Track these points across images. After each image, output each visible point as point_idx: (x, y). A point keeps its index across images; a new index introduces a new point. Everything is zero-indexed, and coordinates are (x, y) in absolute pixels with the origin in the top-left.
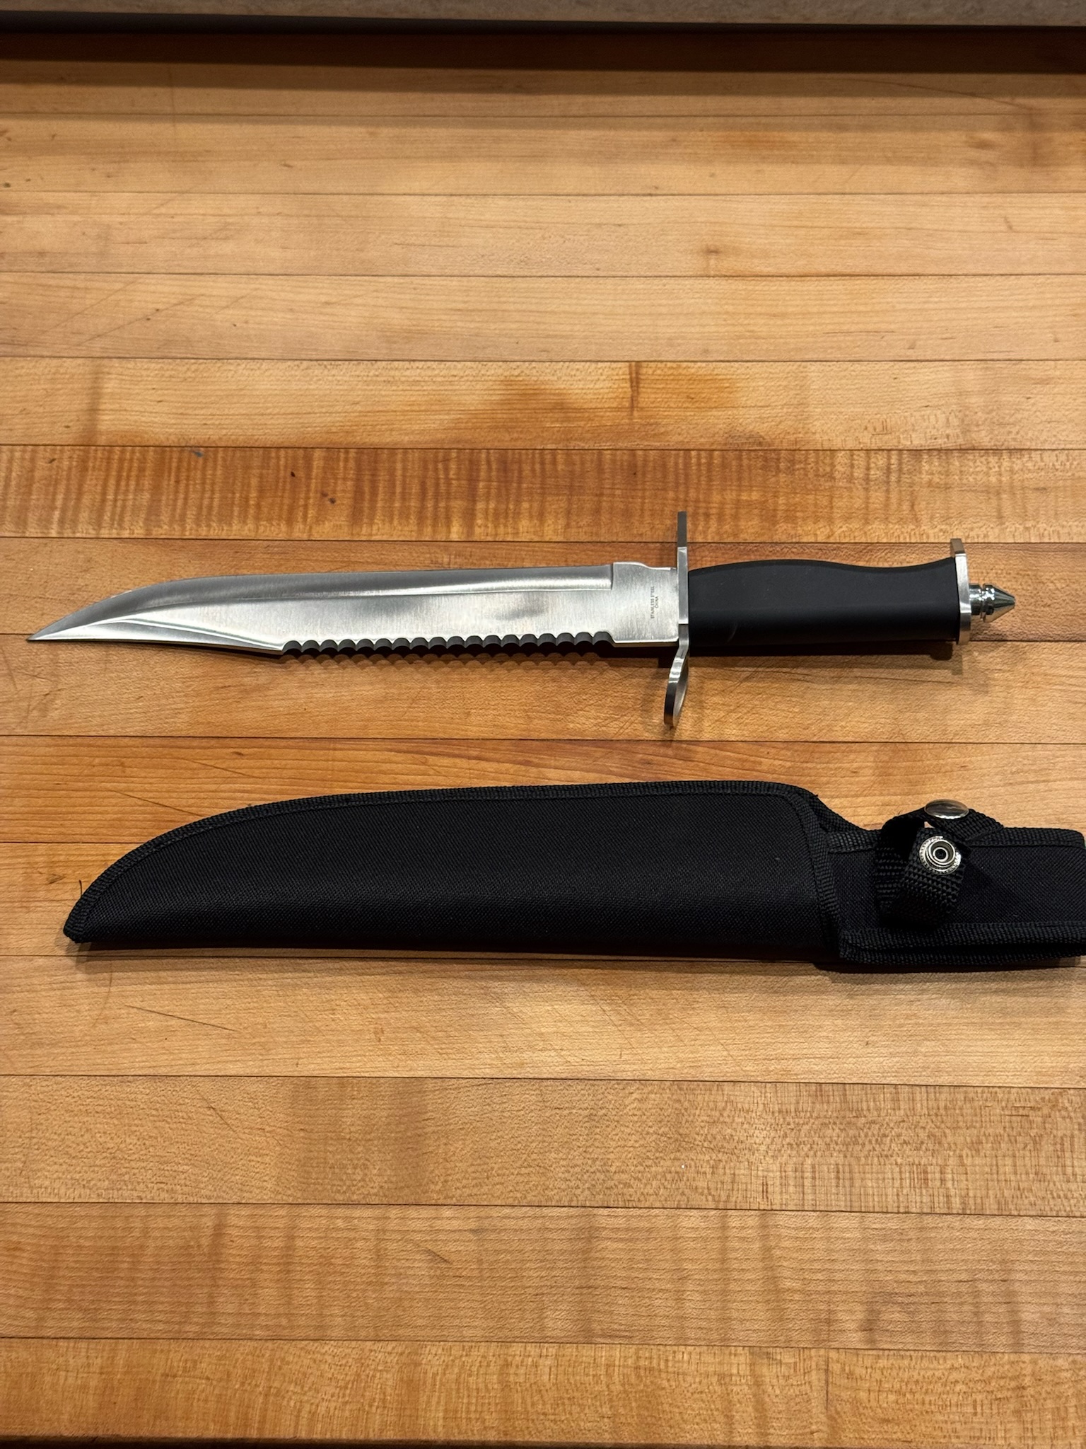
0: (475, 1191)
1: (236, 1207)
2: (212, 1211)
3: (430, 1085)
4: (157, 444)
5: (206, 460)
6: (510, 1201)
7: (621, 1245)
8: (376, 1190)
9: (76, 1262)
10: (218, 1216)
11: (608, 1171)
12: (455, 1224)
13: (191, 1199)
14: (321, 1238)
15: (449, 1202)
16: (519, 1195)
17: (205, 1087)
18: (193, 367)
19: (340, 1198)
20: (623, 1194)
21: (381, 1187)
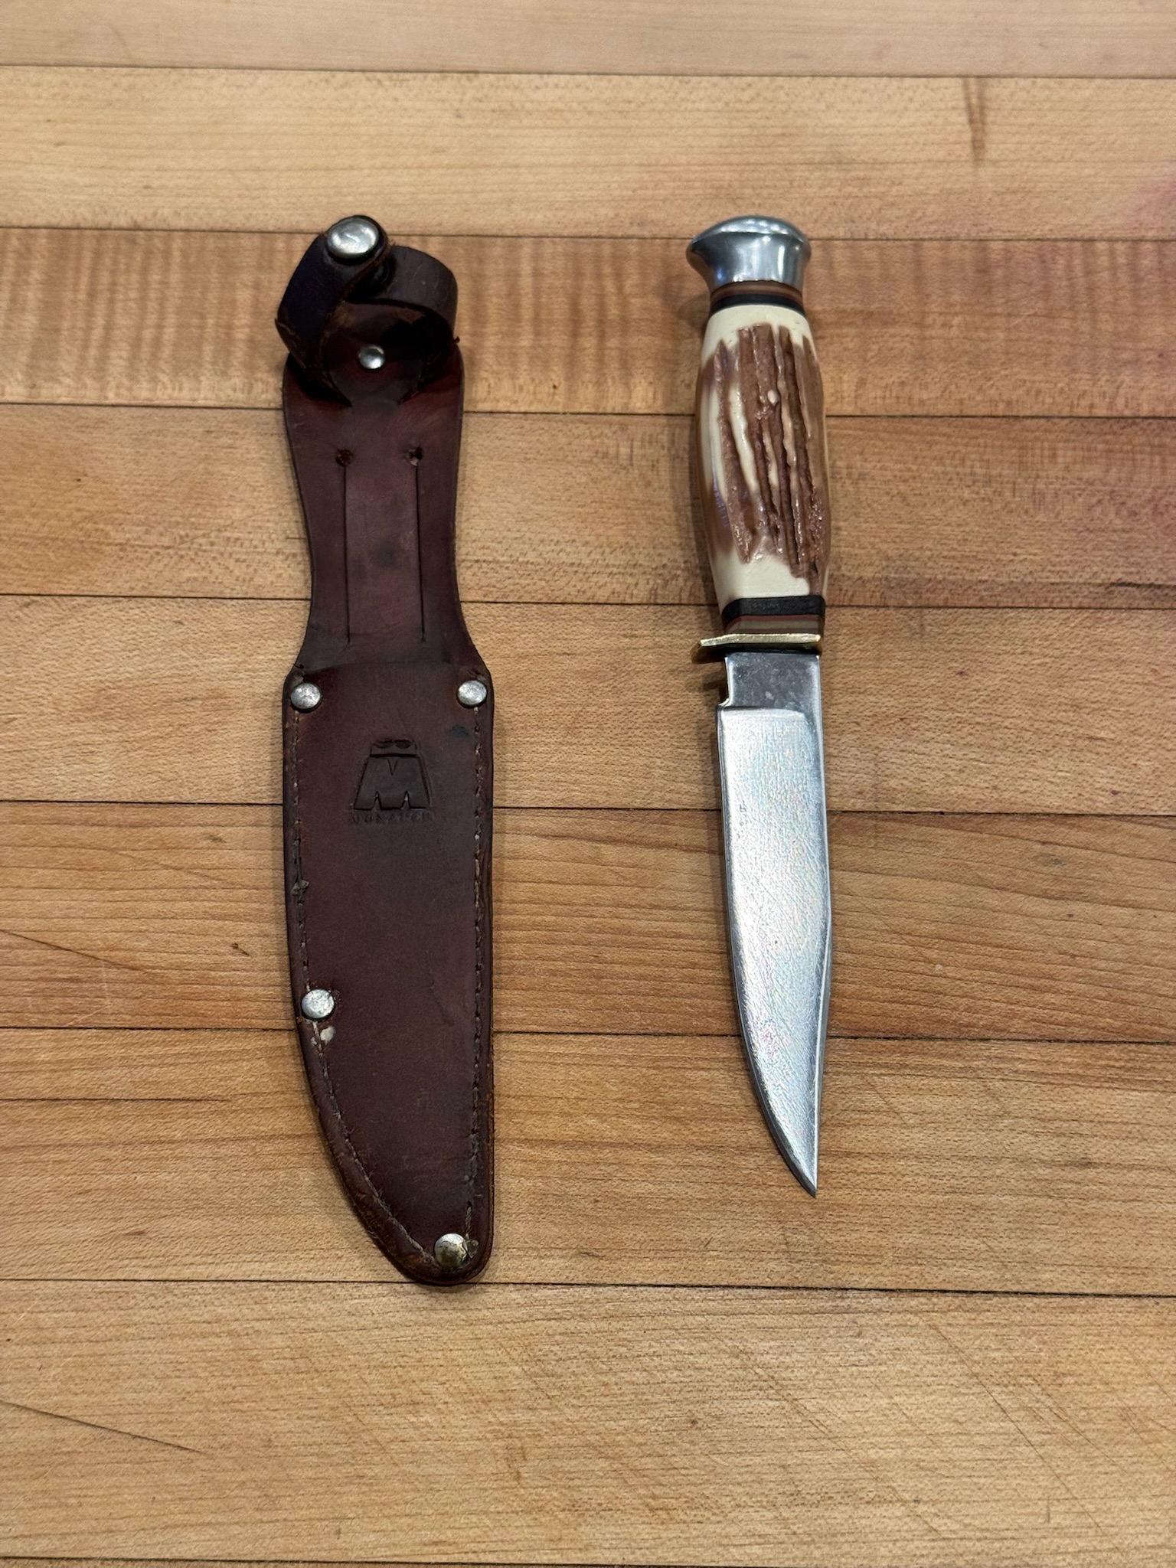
4: (54, 221)
5: (148, 254)
18: (125, 81)
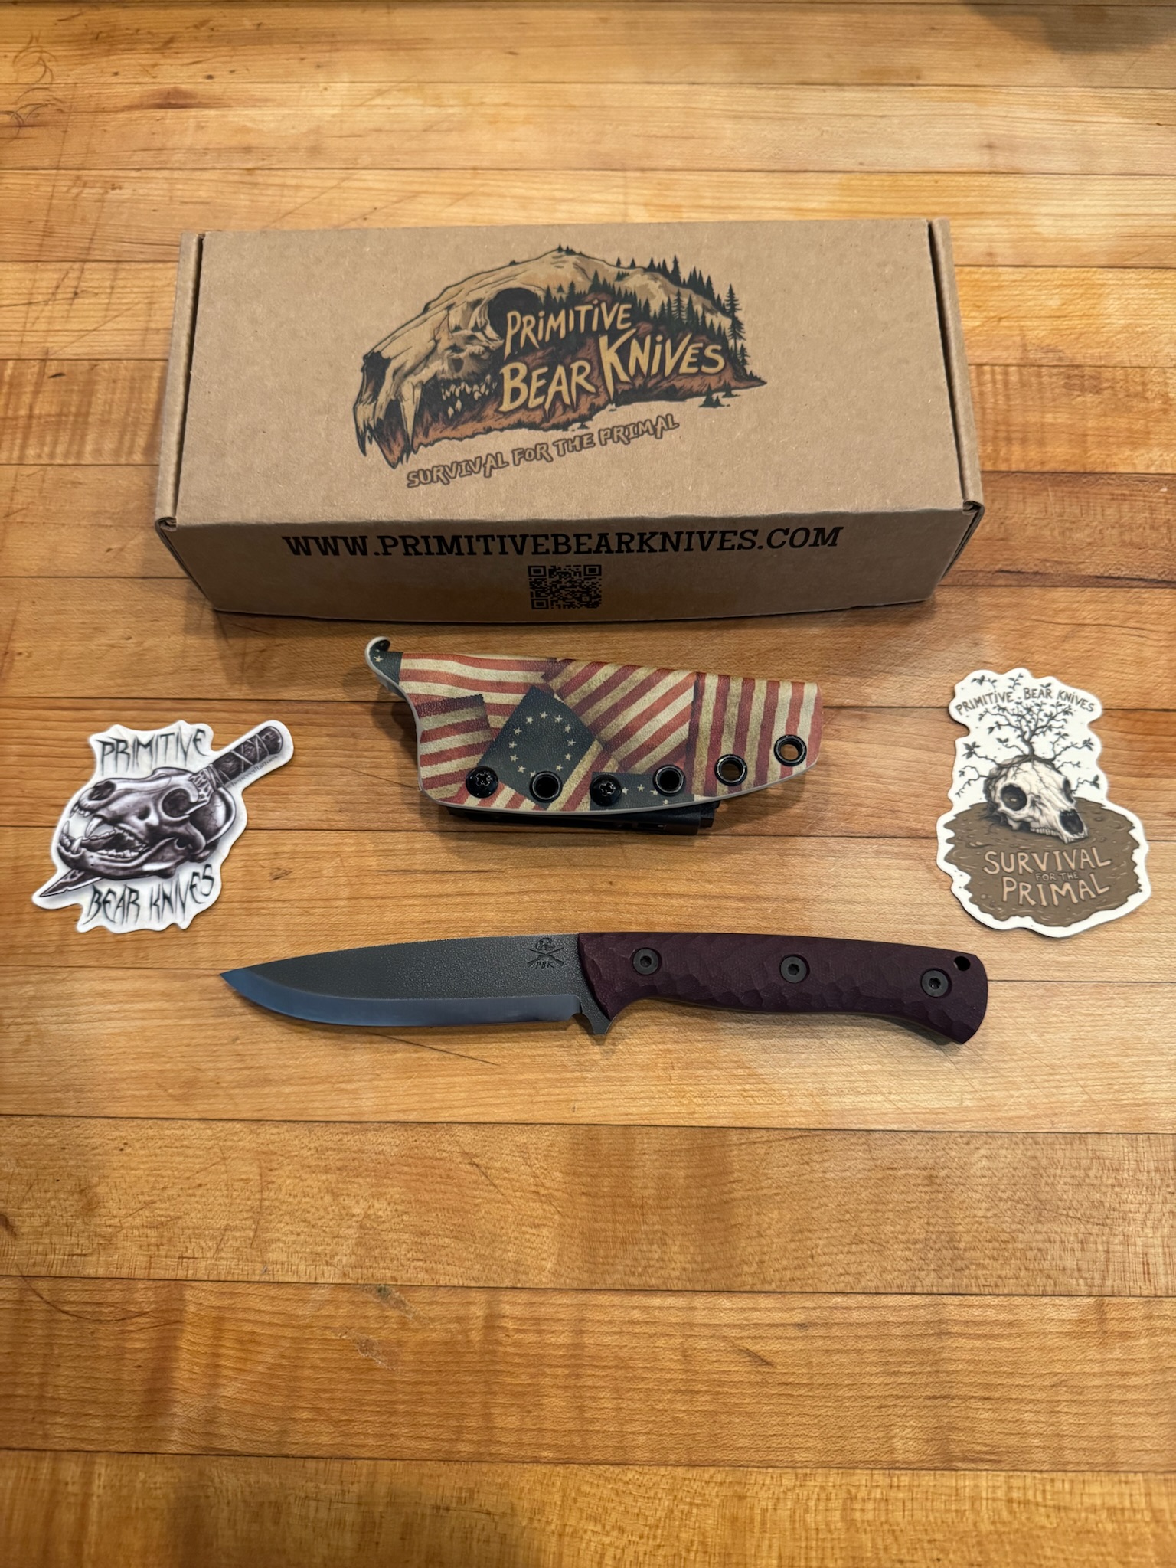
0: (798, 1273)
1: (509, 1292)
2: (481, 1297)
3: (734, 1137)
6: (841, 1287)
7: (978, 1343)
8: (677, 1273)
9: (323, 1360)
10: (489, 1303)
11: (956, 1248)
12: (777, 1317)
13: (455, 1282)
14: (615, 1333)
15: (767, 1288)
16: (851, 1279)
17: (467, 1136)
19: (634, 1281)
20: (977, 1277)
21: (684, 1269)
